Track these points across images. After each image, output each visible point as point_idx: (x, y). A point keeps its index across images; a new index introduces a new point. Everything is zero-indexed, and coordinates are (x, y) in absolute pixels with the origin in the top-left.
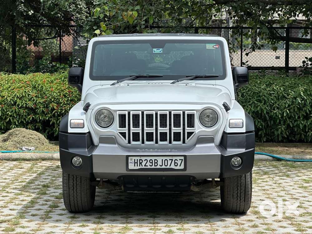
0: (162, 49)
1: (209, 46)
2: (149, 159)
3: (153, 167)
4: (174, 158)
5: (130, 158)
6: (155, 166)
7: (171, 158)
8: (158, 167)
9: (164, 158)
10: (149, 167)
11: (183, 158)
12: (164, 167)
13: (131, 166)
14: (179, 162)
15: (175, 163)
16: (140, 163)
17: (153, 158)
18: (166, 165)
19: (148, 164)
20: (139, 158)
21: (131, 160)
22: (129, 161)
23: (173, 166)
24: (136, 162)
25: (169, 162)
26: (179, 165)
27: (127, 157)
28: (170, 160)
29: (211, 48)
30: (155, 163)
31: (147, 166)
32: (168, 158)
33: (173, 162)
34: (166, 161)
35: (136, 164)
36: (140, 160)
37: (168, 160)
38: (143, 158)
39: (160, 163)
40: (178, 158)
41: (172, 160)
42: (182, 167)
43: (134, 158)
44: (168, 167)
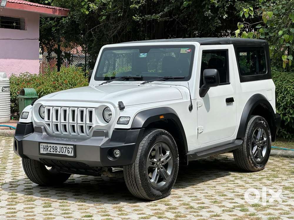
0: (146, 54)
1: (183, 51)
2: (52, 145)
3: (55, 153)
4: (68, 146)
5: (41, 144)
6: (56, 152)
7: (65, 146)
8: (58, 153)
9: (61, 146)
10: (52, 152)
11: (72, 147)
12: (61, 153)
13: (42, 151)
14: (70, 150)
15: (68, 151)
16: (47, 149)
17: (55, 145)
18: (62, 152)
19: (52, 150)
20: (46, 145)
21: (42, 146)
22: (41, 147)
23: (67, 154)
24: (45, 147)
25: (65, 149)
26: (70, 152)
27: (40, 143)
28: (65, 147)
29: (184, 52)
30: (56, 149)
31: (51, 151)
32: (64, 146)
33: (67, 149)
34: (62, 148)
35: (45, 149)
36: (47, 146)
37: (64, 148)
38: (49, 145)
39: (58, 150)
40: (70, 147)
41: (66, 148)
42: (72, 155)
43: (43, 144)
44: (64, 153)
